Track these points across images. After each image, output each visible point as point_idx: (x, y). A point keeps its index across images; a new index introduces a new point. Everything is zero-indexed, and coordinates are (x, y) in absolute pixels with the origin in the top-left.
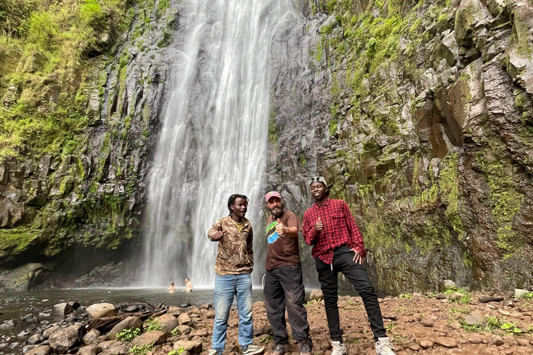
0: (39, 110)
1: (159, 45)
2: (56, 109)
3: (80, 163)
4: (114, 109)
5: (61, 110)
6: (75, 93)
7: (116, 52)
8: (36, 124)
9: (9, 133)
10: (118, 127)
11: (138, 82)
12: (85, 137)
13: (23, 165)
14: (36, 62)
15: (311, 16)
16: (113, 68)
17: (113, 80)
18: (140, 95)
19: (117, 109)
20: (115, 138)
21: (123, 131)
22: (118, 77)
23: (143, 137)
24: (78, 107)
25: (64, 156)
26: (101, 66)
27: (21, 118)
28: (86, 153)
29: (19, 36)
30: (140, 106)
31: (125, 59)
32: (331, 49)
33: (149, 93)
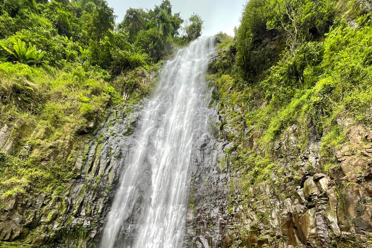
0: (43, 164)
1: (124, 134)
2: (53, 165)
3: (64, 202)
4: (90, 170)
5: (56, 166)
6: (68, 156)
7: (96, 134)
8: (39, 173)
9: (20, 176)
10: (92, 181)
11: (108, 155)
12: (69, 185)
13: (26, 199)
14: (45, 133)
15: (219, 139)
16: (93, 144)
17: (92, 151)
18: (108, 164)
19: (93, 170)
20: (89, 188)
21: (95, 185)
22: (96, 150)
23: (107, 191)
24: (68, 166)
25: (54, 196)
26: (86, 141)
27: (29, 167)
28: (68, 196)
29: (36, 114)
30: (107, 170)
31: (102, 139)
32: (230, 163)
33: (114, 163)
